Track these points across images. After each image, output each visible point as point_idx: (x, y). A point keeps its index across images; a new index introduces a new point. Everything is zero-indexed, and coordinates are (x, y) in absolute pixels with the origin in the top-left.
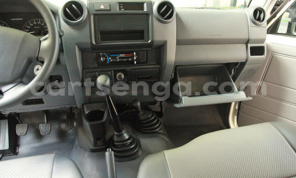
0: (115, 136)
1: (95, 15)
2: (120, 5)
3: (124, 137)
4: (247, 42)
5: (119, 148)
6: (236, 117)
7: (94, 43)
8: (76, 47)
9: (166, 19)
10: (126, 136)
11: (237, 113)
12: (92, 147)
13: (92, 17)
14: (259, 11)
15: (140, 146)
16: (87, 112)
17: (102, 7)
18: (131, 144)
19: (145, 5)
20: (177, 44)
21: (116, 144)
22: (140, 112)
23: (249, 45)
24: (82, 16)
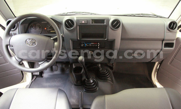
0: (86, 81)
1: (79, 26)
2: (92, 21)
3: (91, 82)
4: (163, 40)
5: (88, 86)
6: (156, 73)
7: (79, 39)
8: (70, 40)
9: (115, 28)
10: (92, 81)
11: (157, 71)
12: (76, 84)
13: (78, 27)
14: (173, 23)
15: (98, 86)
16: (74, 67)
17: (83, 22)
18: (94, 85)
19: (105, 21)
20: (121, 40)
21: (86, 84)
22: (100, 69)
23: (164, 42)
24: (73, 26)
